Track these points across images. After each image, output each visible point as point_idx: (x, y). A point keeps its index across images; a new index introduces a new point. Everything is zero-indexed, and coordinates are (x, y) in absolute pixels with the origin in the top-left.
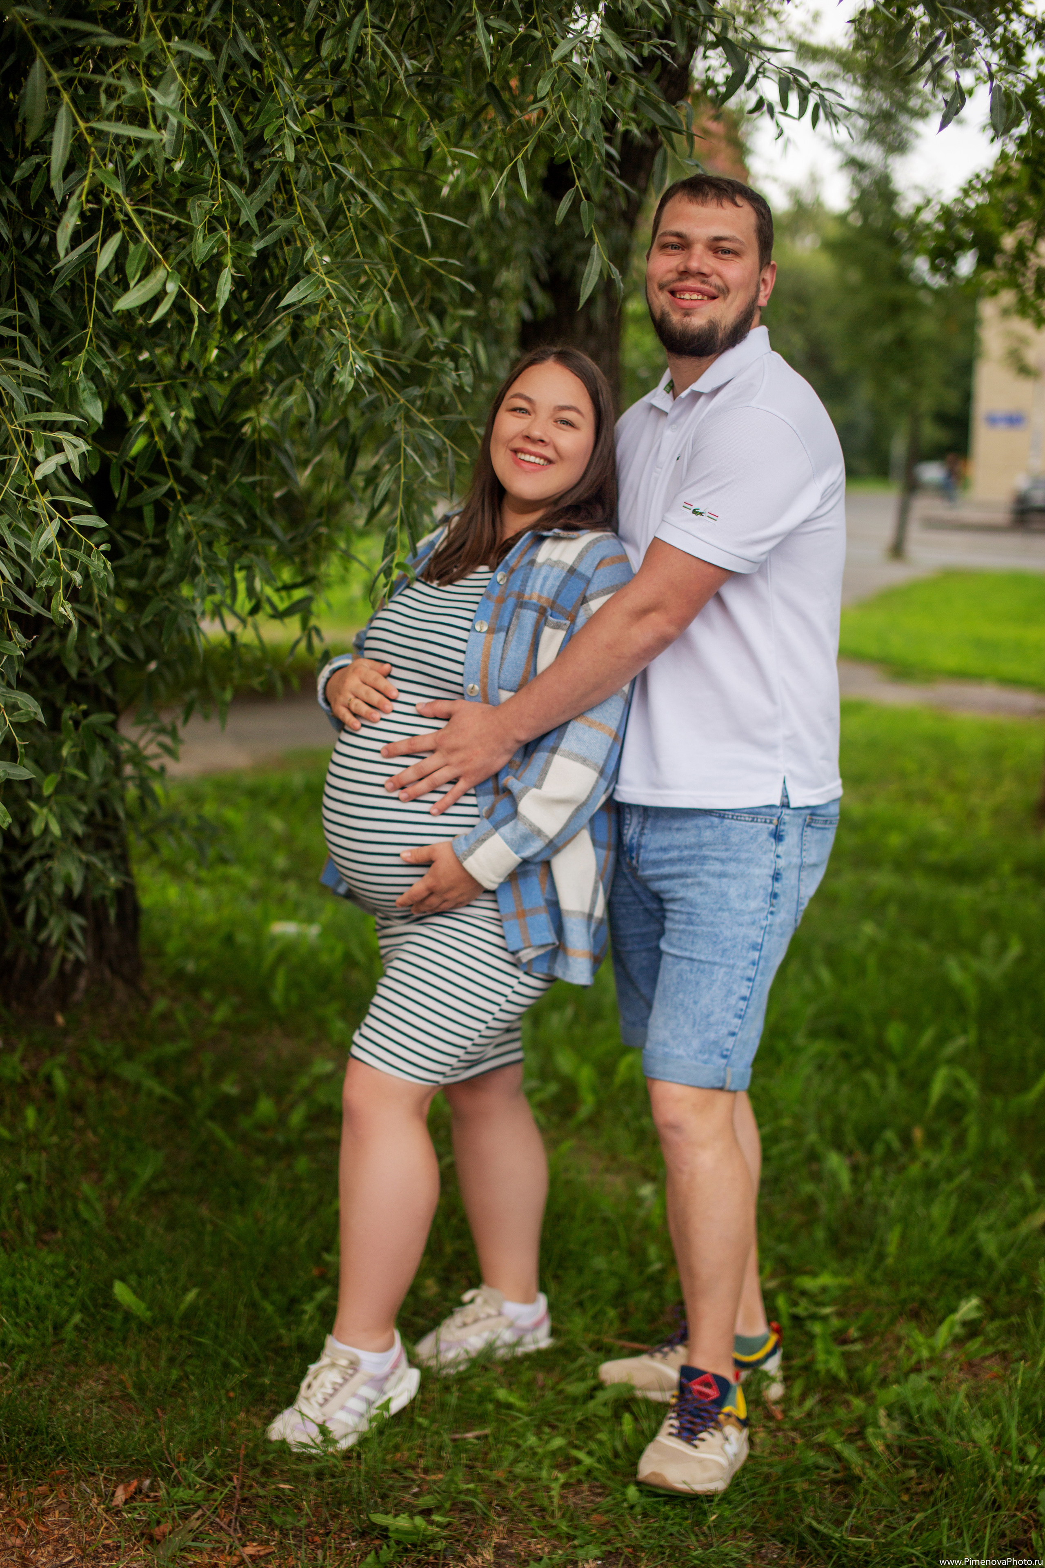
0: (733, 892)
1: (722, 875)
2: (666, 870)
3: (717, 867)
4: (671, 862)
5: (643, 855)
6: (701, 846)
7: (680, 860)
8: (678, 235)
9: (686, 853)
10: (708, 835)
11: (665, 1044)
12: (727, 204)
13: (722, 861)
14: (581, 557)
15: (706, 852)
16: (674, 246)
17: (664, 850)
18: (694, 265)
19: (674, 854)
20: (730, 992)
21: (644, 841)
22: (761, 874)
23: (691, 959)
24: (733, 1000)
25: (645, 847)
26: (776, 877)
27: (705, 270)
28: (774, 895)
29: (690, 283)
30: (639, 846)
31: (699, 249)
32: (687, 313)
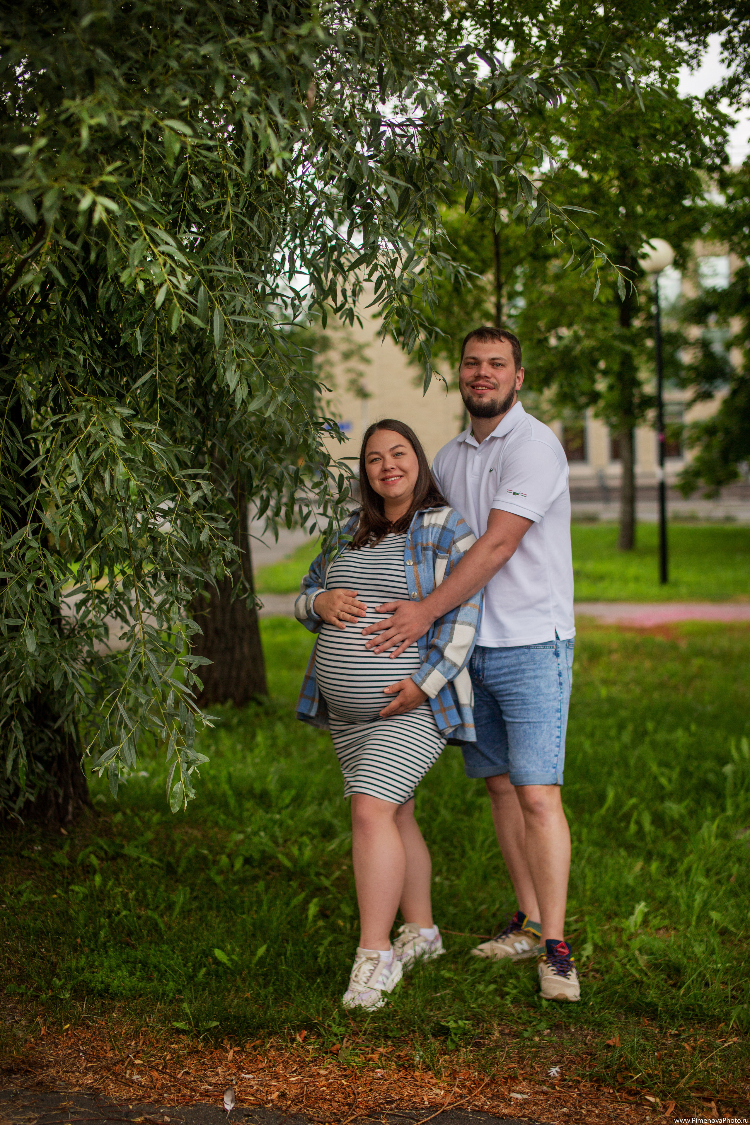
0: (542, 685)
1: (535, 677)
2: (503, 679)
3: (532, 674)
4: (505, 674)
5: (486, 673)
6: (520, 664)
7: (510, 673)
8: (474, 358)
9: (513, 669)
10: (523, 658)
11: (525, 767)
12: (496, 341)
13: (534, 670)
14: (447, 520)
15: (524, 667)
16: (472, 364)
17: (499, 669)
18: (483, 373)
19: (506, 670)
20: (551, 735)
21: (486, 666)
22: (553, 674)
23: (529, 722)
24: (553, 738)
25: (487, 669)
26: (560, 675)
27: (488, 375)
28: (561, 684)
29: (481, 382)
30: (483, 669)
31: (485, 365)
32: (481, 396)
